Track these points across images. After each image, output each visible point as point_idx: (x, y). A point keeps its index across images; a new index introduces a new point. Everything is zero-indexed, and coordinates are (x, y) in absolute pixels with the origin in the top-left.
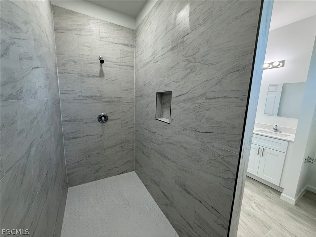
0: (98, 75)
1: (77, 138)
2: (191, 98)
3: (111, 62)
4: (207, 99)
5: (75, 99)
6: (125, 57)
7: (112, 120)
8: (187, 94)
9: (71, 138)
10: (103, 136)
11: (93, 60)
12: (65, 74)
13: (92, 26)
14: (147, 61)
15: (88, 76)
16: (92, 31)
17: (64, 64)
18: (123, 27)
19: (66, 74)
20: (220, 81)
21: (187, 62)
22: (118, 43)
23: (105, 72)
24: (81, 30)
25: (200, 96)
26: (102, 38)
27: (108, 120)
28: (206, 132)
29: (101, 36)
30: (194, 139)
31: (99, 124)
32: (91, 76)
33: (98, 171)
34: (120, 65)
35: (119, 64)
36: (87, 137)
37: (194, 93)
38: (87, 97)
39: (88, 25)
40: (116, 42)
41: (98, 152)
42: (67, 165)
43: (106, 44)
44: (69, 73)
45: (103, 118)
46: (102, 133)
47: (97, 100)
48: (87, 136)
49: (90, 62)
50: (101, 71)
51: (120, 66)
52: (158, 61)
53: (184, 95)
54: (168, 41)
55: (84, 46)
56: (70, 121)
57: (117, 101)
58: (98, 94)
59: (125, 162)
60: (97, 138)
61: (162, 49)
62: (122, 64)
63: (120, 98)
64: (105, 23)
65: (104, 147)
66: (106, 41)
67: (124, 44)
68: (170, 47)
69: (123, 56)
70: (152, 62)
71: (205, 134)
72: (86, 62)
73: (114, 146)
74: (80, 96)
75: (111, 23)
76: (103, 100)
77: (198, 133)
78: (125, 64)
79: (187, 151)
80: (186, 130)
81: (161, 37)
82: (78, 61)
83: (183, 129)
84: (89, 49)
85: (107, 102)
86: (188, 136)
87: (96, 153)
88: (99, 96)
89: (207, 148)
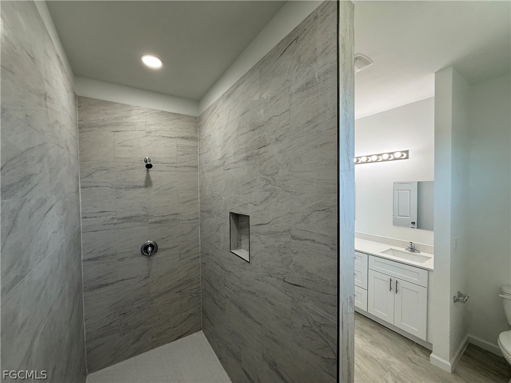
0: (143, 184)
1: (106, 285)
2: (274, 232)
3: (162, 163)
4: (293, 237)
5: (105, 224)
6: (183, 155)
7: (164, 250)
8: (268, 225)
9: (96, 287)
10: (149, 277)
11: (135, 164)
12: (90, 188)
13: (135, 117)
14: (216, 164)
15: (128, 188)
16: (134, 124)
17: (90, 175)
18: (180, 114)
19: (93, 188)
20: (306, 218)
21: (266, 182)
22: (174, 136)
23: (153, 179)
24: (118, 125)
25: (284, 232)
26: (150, 132)
27: (158, 251)
28: (296, 285)
29: (148, 130)
30: (282, 291)
31: (144, 259)
32: (132, 187)
33: (139, 338)
34: (176, 167)
35: (175, 165)
36: (123, 282)
37: (277, 226)
38: (125, 218)
39: (129, 117)
40: (170, 136)
41: (140, 306)
42: (87, 334)
43: (155, 140)
44: (98, 186)
45: (150, 249)
46: (147, 273)
47: (140, 221)
48: (123, 280)
49: (131, 167)
50: (148, 178)
51: (177, 169)
52: (229, 169)
53: (265, 225)
54: (241, 147)
55: (122, 146)
56: (96, 259)
57: (173, 220)
58: (143, 213)
59: (186, 317)
60: (139, 282)
61: (234, 154)
62: (180, 165)
63: (177, 214)
64: (154, 112)
65: (151, 296)
66: (156, 136)
67: (183, 138)
68: (244, 155)
69: (181, 153)
70: (222, 168)
71: (294, 286)
72: (125, 168)
73: (167, 292)
74: (113, 219)
75: (162, 111)
76: (150, 220)
77: (285, 283)
78: (184, 164)
79: (274, 308)
80: (271, 276)
81: (232, 138)
82: (112, 168)
83: (267, 274)
84: (130, 149)
85: (156, 222)
86: (275, 286)
87: (138, 307)
88: (144, 216)
89: (299, 308)
